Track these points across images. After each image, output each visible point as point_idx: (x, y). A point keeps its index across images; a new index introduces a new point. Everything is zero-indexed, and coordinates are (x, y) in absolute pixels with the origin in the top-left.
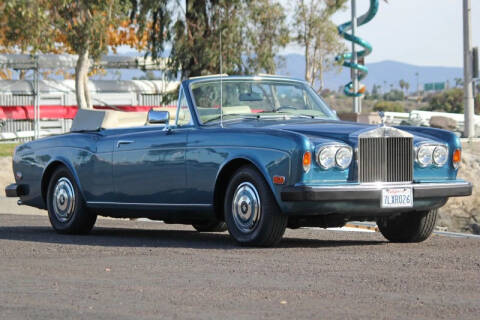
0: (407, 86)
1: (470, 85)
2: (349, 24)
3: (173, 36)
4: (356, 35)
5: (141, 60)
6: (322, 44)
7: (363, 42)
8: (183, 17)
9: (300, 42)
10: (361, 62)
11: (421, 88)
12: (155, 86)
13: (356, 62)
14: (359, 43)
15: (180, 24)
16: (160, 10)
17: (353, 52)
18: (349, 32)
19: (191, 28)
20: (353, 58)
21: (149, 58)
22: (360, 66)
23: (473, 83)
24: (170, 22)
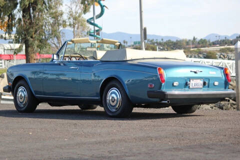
0: (127, 42)
1: (143, 43)
2: (92, 18)
3: (17, 25)
4: (96, 23)
5: (4, 35)
6: (80, 27)
7: (99, 26)
8: (21, 17)
9: (71, 26)
10: (99, 34)
11: (133, 44)
12: (10, 46)
13: (96, 34)
14: (97, 26)
15: (20, 19)
16: (11, 14)
17: (94, 30)
18: (93, 22)
19: (24, 21)
20: (94, 33)
21: (7, 34)
22: (98, 36)
23: (145, 43)
24: (15, 19)
